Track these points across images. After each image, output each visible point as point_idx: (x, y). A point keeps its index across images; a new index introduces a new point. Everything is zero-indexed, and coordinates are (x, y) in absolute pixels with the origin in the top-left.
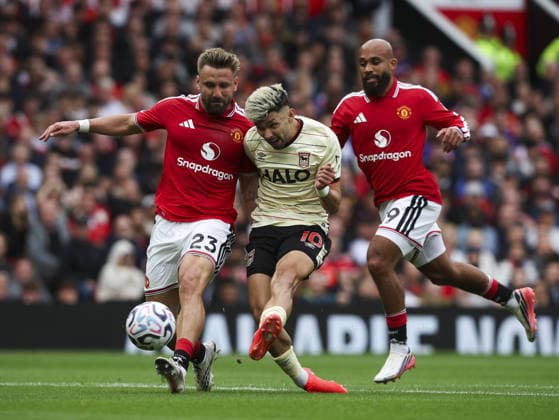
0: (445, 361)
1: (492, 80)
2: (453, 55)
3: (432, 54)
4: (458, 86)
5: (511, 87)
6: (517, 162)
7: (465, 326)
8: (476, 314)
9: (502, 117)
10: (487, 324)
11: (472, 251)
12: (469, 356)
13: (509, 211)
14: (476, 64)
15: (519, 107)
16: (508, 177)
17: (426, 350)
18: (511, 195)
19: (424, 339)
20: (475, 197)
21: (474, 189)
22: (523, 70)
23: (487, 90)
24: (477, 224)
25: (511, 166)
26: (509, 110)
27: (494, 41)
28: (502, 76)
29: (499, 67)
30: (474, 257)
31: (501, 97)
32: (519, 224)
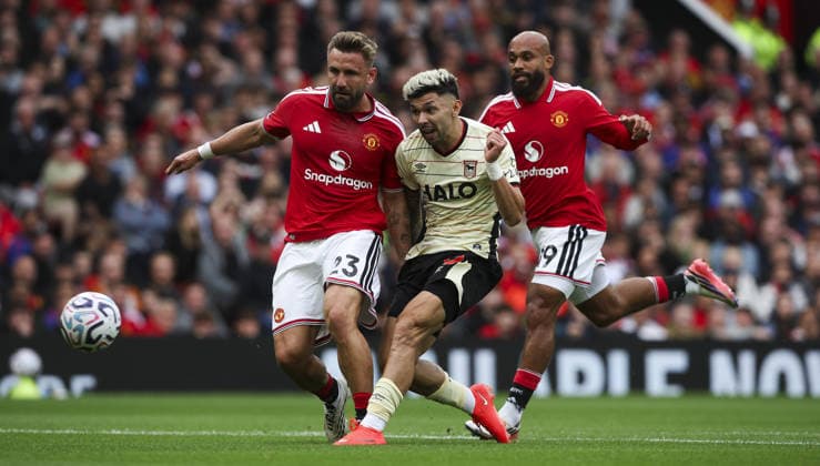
0: (696, 403)
1: (752, 70)
2: (705, 40)
3: (680, 39)
4: (710, 76)
5: (774, 78)
6: (782, 167)
7: (720, 363)
8: (734, 348)
9: (764, 114)
10: (747, 360)
11: (730, 273)
12: (725, 398)
13: (772, 226)
14: (732, 50)
15: (784, 102)
16: (770, 185)
17: (674, 391)
18: (775, 206)
19: (672, 378)
20: (732, 209)
21: (731, 198)
22: (788, 57)
23: (745, 81)
24: (734, 241)
25: (774, 171)
26: (772, 105)
27: (755, 23)
28: (763, 64)
29: (758, 54)
30: (731, 279)
31: (763, 89)
32: (784, 241)
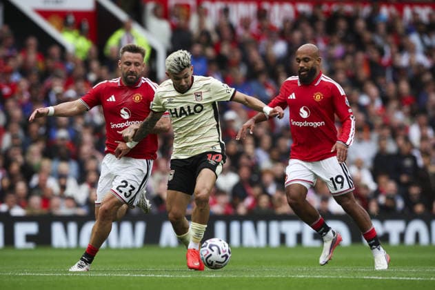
0: (43, 252)
1: (75, 60)
2: (46, 42)
3: (32, 42)
4: (50, 63)
5: (86, 64)
6: (92, 115)
7: (57, 229)
8: (65, 220)
9: (81, 84)
10: (72, 227)
11: (61, 177)
12: (60, 249)
13: (86, 149)
14: (62, 49)
15: (92, 77)
16: (86, 126)
17: (31, 245)
18: (87, 137)
19: (29, 238)
20: (63, 139)
21: (62, 134)
22: (94, 51)
23: (70, 66)
24: (65, 158)
25: (87, 118)
26: (86, 80)
27: (75, 33)
28: (80, 56)
29: (77, 50)
30: (63, 181)
31: (80, 71)
32: (93, 157)
